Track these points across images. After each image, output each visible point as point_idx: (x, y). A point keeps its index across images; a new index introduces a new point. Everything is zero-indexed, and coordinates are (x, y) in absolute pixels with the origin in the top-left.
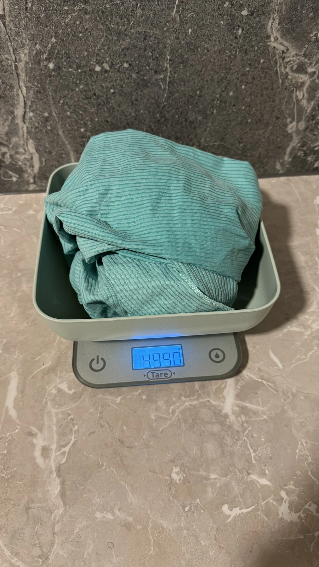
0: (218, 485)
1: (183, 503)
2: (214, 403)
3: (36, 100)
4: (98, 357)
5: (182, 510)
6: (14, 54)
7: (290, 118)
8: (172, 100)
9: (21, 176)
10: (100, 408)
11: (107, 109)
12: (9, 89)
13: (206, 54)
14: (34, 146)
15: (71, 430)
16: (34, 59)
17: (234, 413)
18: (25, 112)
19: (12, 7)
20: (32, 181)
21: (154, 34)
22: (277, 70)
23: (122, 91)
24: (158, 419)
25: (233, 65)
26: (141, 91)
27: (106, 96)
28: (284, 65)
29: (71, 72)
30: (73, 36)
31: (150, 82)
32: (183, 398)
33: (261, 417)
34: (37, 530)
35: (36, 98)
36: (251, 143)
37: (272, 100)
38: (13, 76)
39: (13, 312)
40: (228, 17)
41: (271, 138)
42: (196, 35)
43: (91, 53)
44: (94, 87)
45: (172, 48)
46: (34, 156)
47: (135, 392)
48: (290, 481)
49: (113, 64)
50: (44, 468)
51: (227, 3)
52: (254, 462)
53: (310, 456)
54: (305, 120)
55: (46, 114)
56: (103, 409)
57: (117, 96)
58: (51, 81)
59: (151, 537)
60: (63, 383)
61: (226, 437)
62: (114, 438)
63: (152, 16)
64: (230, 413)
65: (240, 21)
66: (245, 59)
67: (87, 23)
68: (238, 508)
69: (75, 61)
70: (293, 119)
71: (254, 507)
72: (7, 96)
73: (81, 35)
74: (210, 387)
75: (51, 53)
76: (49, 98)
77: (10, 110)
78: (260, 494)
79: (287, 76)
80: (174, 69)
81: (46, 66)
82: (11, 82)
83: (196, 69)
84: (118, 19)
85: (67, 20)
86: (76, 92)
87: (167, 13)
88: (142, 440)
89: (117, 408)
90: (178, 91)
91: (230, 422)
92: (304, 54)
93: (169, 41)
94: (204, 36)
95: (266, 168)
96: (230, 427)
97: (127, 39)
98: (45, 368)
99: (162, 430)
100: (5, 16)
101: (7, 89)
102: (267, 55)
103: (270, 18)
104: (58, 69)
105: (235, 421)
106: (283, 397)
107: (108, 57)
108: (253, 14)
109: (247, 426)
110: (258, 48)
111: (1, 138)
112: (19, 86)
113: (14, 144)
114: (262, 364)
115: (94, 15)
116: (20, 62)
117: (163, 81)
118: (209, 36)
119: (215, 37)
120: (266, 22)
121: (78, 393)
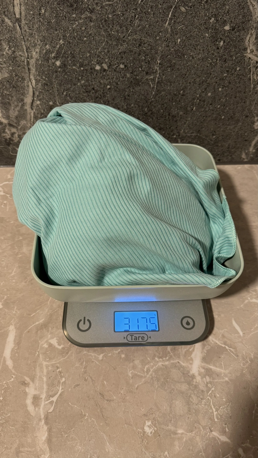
0: (184, 440)
1: (153, 455)
2: (183, 364)
3: (43, 91)
4: (85, 318)
6: (27, 52)
7: (257, 117)
8: (159, 97)
10: (84, 363)
11: (104, 101)
12: (20, 81)
13: (191, 61)
15: (59, 382)
16: (44, 57)
17: (200, 374)
18: (33, 101)
19: (28, 12)
21: (148, 41)
22: (250, 77)
23: (117, 88)
24: (135, 376)
25: (213, 71)
26: (133, 88)
27: (103, 91)
28: (256, 73)
29: (74, 69)
30: (78, 39)
31: (141, 81)
32: (157, 359)
33: (223, 379)
35: (43, 89)
36: (222, 136)
37: (243, 101)
38: (25, 70)
39: (13, 272)
40: (212, 31)
41: (240, 132)
42: (184, 44)
43: (93, 54)
44: (93, 83)
45: (162, 54)
47: (115, 351)
48: (247, 440)
49: (111, 65)
50: (34, 416)
51: (213, 19)
52: (216, 420)
55: (51, 103)
56: (87, 364)
57: (113, 92)
58: (57, 76)
60: (53, 338)
61: (192, 395)
62: (96, 391)
63: (147, 26)
64: (196, 374)
65: (223, 35)
66: (224, 66)
67: (91, 29)
69: (79, 60)
72: (19, 87)
73: (85, 39)
74: (180, 350)
75: (58, 53)
76: (54, 89)
77: (20, 98)
78: (220, 450)
80: (163, 71)
81: (53, 63)
82: (23, 74)
83: (181, 72)
84: (118, 28)
85: (74, 26)
86: (78, 86)
87: (160, 25)
88: (120, 395)
89: (99, 364)
91: (196, 382)
93: (160, 48)
94: (191, 45)
95: (233, 156)
96: (196, 387)
97: (125, 45)
98: (39, 324)
99: (138, 386)
100: (21, 20)
101: (19, 80)
102: (243, 64)
103: (248, 33)
104: (63, 66)
105: (201, 382)
106: (242, 362)
107: (108, 58)
108: (235, 29)
109: (211, 386)
110: (236, 58)
111: (11, 120)
112: (30, 79)
113: (22, 126)
114: (226, 331)
115: (98, 23)
116: (32, 59)
117: (152, 80)
118: (195, 46)
119: (200, 47)
120: (245, 37)
121: (66, 349)
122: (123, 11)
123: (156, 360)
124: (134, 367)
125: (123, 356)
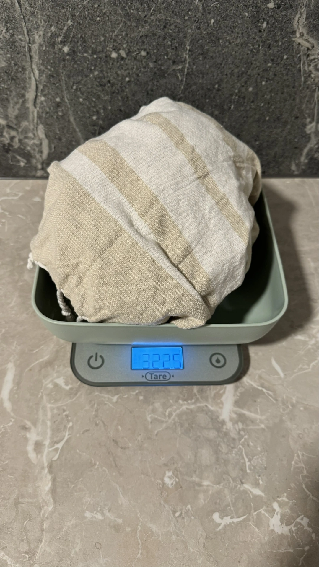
0: (210, 492)
1: (174, 508)
2: (212, 408)
3: (48, 84)
4: (96, 354)
5: (172, 516)
6: (28, 35)
7: (309, 118)
8: (189, 92)
9: (29, 161)
10: (96, 406)
11: (122, 97)
12: (21, 71)
13: (227, 47)
14: (44, 132)
15: (65, 427)
16: (49, 41)
17: (231, 419)
18: (36, 96)
20: (40, 166)
21: (175, 22)
22: (300, 67)
23: (138, 80)
24: (154, 421)
25: (255, 60)
26: (158, 81)
27: (121, 84)
28: (308, 63)
29: (85, 57)
30: (90, 19)
31: (167, 72)
32: (181, 402)
33: (259, 425)
34: (25, 526)
35: (48, 82)
36: (267, 141)
37: (292, 98)
38: (26, 58)
39: (13, 302)
40: (253, 9)
41: (289, 137)
42: (219, 26)
43: (108, 38)
44: (109, 74)
45: (192, 38)
46: (43, 142)
47: (133, 391)
48: (283, 493)
49: (129, 52)
50: (36, 463)
53: (306, 469)
55: (58, 100)
56: (99, 407)
57: (132, 85)
58: (65, 65)
59: (139, 540)
60: (60, 377)
61: (222, 444)
62: (109, 438)
63: (173, 3)
64: (227, 419)
65: (265, 14)
66: (268, 54)
67: (106, 6)
68: (229, 517)
69: (91, 46)
70: (313, 120)
71: (245, 517)
72: (18, 79)
73: (98, 19)
74: (208, 392)
75: (66, 36)
76: (62, 82)
77: (21, 93)
78: (252, 504)
79: (310, 74)
80: (194, 60)
81: (60, 50)
82: (24, 64)
83: (216, 61)
84: (138, 5)
85: (85, 3)
86: (90, 78)
87: (189, 1)
88: (136, 442)
89: (113, 406)
90: (195, 84)
91: (227, 429)
93: (189, 31)
94: (227, 27)
95: (281, 168)
96: (226, 434)
97: (147, 26)
98: (43, 361)
99: (158, 433)
102: (291, 51)
103: (297, 12)
104: (72, 54)
105: (232, 429)
106: (282, 407)
107: (126, 43)
108: (280, 7)
109: (244, 434)
110: (282, 43)
111: (10, 121)
112: (32, 69)
113: (24, 128)
114: (264, 371)
116: (34, 44)
117: (181, 72)
118: (232, 28)
119: (238, 30)
120: (293, 16)
121: (74, 389)
124: (154, 411)
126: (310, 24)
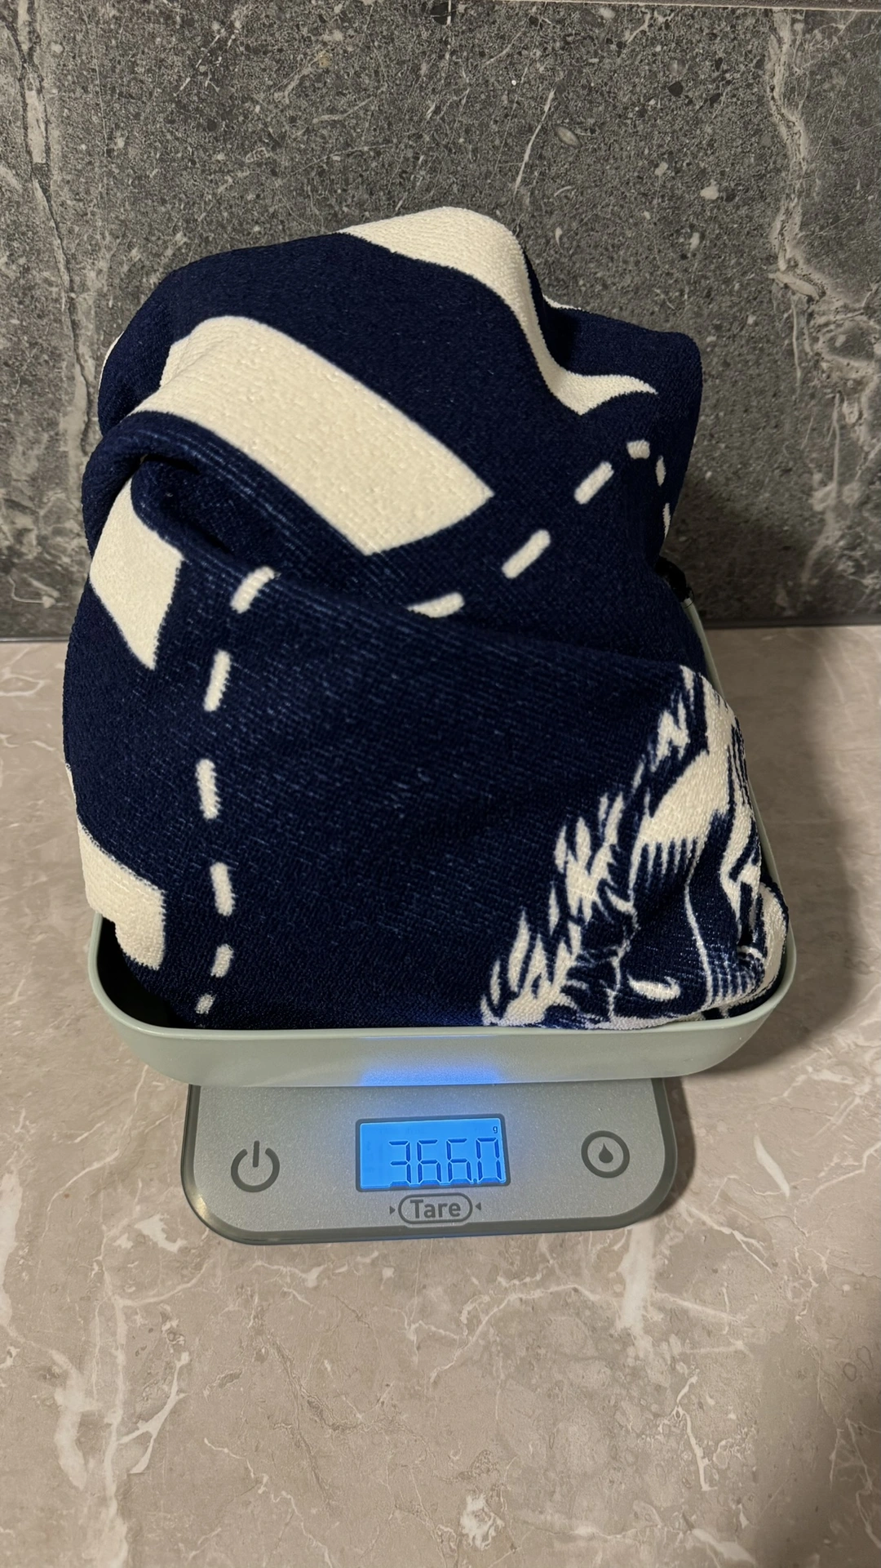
0: (598, 1559)
2: (592, 1297)
4: (257, 1144)
6: (68, 269)
7: (820, 471)
9: (64, 595)
10: (256, 1299)
12: (46, 361)
13: (599, 296)
15: (169, 1366)
16: (124, 286)
17: (648, 1330)
18: (87, 425)
19: (71, 145)
22: (791, 344)
24: (427, 1341)
28: (811, 334)
30: (234, 230)
32: (502, 1280)
33: (729, 1344)
36: (709, 534)
37: (773, 423)
38: (62, 329)
39: (18, 990)
40: (663, 201)
41: (768, 523)
42: (575, 243)
47: (363, 1255)
48: (810, 1553)
50: (81, 1488)
51: (664, 166)
52: (705, 1487)
53: (871, 1474)
54: (861, 479)
60: (151, 1216)
61: (624, 1404)
62: (296, 1397)
63: (455, 188)
64: (637, 1330)
65: (696, 214)
66: (706, 312)
67: (277, 198)
70: (829, 476)
72: (40, 380)
73: (257, 229)
74: (580, 1249)
77: (46, 416)
79: (817, 361)
82: (55, 342)
84: (362, 194)
85: (221, 189)
87: (497, 184)
88: (378, 1407)
89: (306, 1302)
91: (637, 1358)
92: (867, 307)
94: (596, 247)
95: (748, 601)
96: (636, 1373)
98: (102, 1168)
99: (438, 1376)
100: (49, 170)
101: (41, 361)
102: (765, 305)
103: (778, 209)
105: (651, 1356)
106: (791, 1284)
108: (734, 197)
109: (686, 1372)
110: (741, 285)
111: (15, 489)
112: (78, 355)
113: (53, 506)
114: (734, 1179)
115: (297, 179)
116: (83, 291)
118: (611, 249)
119: (626, 253)
120: (767, 220)
121: (193, 1251)
122: (378, 142)
123: (499, 1283)
125: (388, 1273)
126: (812, 237)
